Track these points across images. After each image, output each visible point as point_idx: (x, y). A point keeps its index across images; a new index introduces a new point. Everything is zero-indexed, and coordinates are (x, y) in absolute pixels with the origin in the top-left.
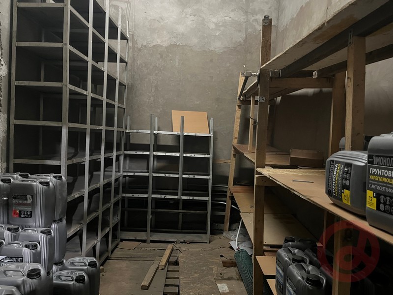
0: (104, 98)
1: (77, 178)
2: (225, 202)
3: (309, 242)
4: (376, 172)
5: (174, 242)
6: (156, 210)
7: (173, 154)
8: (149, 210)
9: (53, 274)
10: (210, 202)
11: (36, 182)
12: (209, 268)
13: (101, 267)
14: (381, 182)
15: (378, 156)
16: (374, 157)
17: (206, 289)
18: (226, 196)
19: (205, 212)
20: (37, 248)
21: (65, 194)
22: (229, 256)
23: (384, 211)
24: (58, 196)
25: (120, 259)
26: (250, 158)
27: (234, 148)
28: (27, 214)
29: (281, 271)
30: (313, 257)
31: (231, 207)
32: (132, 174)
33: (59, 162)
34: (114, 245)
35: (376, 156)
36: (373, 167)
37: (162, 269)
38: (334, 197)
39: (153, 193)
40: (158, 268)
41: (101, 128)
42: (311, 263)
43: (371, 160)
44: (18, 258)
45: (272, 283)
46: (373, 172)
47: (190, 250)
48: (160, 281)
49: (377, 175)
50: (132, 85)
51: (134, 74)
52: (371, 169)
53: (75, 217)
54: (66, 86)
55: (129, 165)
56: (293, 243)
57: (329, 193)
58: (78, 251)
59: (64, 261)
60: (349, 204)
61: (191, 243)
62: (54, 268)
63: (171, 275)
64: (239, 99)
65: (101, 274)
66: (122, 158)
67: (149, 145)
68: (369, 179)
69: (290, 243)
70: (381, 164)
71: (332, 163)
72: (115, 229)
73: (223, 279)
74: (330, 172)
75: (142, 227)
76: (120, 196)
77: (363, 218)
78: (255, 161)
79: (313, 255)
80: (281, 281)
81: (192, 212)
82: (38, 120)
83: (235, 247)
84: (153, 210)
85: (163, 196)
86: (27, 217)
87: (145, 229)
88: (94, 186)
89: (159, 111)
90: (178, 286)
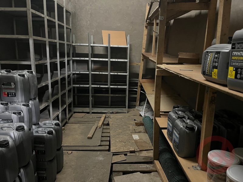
0: (56, 20)
1: (43, 75)
2: (137, 89)
3: (188, 108)
4: (237, 54)
5: (106, 113)
6: (95, 95)
7: (104, 60)
8: (91, 95)
9: (33, 130)
10: (128, 89)
11: (16, 74)
12: (128, 127)
13: (63, 128)
14: (239, 60)
15: (239, 43)
16: (236, 44)
17: (126, 138)
18: (137, 86)
19: (125, 95)
20: (21, 114)
21: (36, 83)
22: (139, 120)
23: (240, 79)
24: (32, 84)
25: (74, 123)
26: (153, 60)
27: (143, 55)
28: (13, 95)
29: (171, 125)
30: (190, 115)
31: (141, 92)
32: (78, 72)
33: (30, 62)
34: (70, 115)
35: (237, 43)
36: (234, 51)
37: (100, 128)
38: (207, 75)
39: (92, 84)
40: (97, 127)
41: (56, 41)
42: (188, 119)
43: (233, 46)
44: (10, 120)
45: (165, 132)
46: (235, 54)
47: (116, 117)
48: (99, 134)
49: (237, 56)
50: (75, 13)
51: (76, 5)
52: (233, 52)
53: (44, 98)
54: (29, 10)
55: (76, 67)
56: (178, 109)
57: (204, 73)
58: (48, 118)
59: (40, 123)
60: (216, 78)
61: (116, 113)
62: (34, 127)
63: (105, 131)
64: (146, 21)
65: (63, 132)
66: (71, 62)
67: (88, 54)
68: (231, 60)
69: (177, 109)
70: (240, 48)
71: (207, 53)
72: (70, 105)
73: (136, 132)
74: (205, 59)
75: (86, 105)
76: (72, 86)
77: (225, 86)
78: (156, 61)
79: (190, 114)
80: (171, 129)
81: (117, 95)
82: (13, 34)
83: (143, 114)
84: (93, 95)
85: (98, 86)
86: (13, 96)
87: (88, 106)
88: (54, 79)
89: (94, 31)
90: (110, 137)
